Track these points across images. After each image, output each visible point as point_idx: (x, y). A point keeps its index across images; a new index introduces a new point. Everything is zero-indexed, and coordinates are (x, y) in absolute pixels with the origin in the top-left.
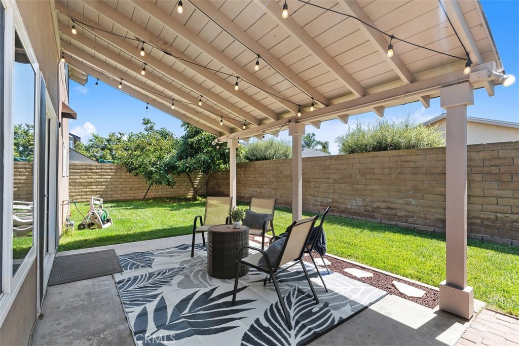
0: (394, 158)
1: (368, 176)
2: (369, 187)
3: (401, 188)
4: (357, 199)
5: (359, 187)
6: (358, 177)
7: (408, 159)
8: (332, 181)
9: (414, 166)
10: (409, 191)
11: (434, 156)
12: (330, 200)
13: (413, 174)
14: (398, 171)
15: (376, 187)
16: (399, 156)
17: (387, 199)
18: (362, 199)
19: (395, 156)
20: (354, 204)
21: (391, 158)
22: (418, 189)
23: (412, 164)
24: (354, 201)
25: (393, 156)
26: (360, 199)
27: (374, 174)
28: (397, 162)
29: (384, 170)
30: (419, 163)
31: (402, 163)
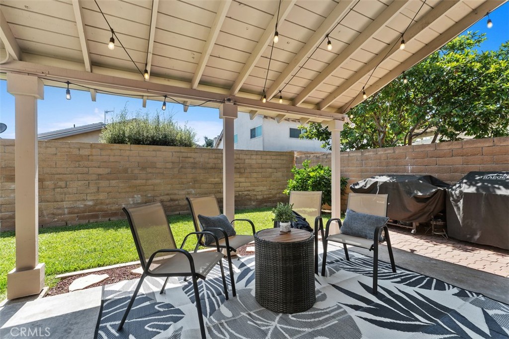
0: (177, 153)
1: (149, 170)
2: (150, 182)
3: (183, 180)
4: (135, 196)
5: (138, 182)
6: (136, 171)
7: (189, 156)
8: (94, 177)
9: (193, 161)
10: (190, 183)
11: (207, 155)
12: (91, 203)
13: (192, 168)
14: (181, 165)
15: (158, 181)
16: (181, 152)
17: (170, 192)
18: (142, 196)
19: (178, 152)
20: (131, 202)
21: (174, 153)
22: (197, 181)
23: (191, 160)
24: (130, 199)
25: (175, 152)
26: (139, 196)
27: (156, 168)
28: (179, 157)
29: (167, 164)
30: (197, 159)
31: (183, 159)
